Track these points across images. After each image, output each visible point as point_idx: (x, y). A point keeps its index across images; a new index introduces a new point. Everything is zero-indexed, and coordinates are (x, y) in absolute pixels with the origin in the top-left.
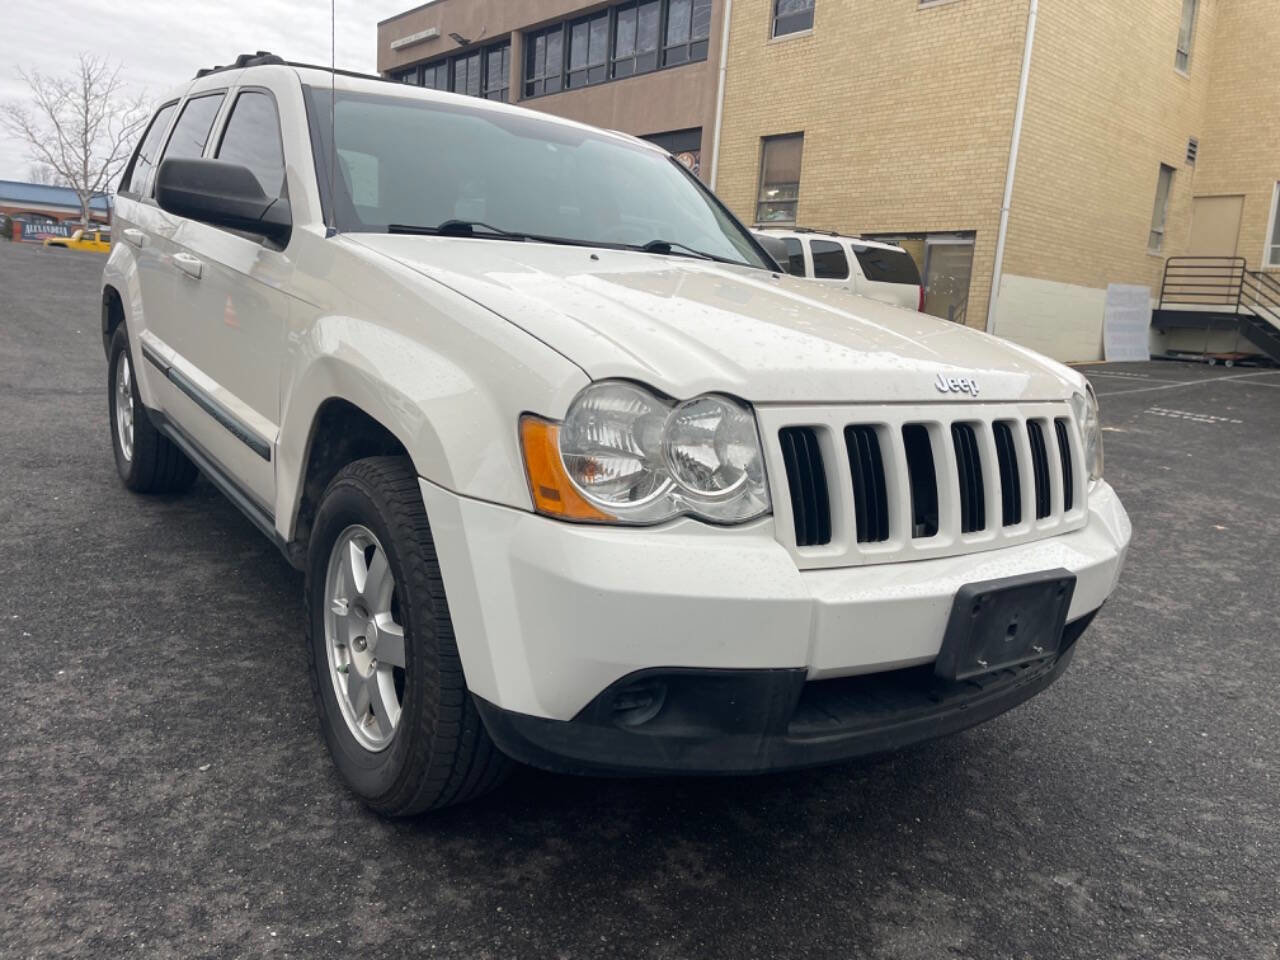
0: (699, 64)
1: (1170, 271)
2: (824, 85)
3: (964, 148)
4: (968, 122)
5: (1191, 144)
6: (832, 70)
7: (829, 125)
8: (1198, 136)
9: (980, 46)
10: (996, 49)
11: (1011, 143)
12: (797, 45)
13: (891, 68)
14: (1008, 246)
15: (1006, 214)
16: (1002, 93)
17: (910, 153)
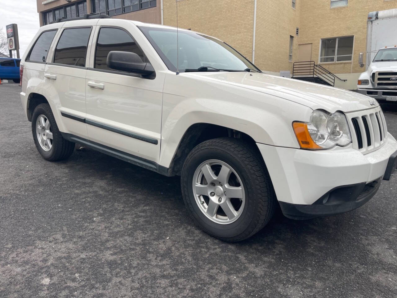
0: (154, 8)
1: (295, 66)
2: (195, 14)
3: (240, 33)
4: (240, 25)
5: (297, 29)
6: (198, 10)
7: (198, 27)
8: (299, 27)
9: (242, 2)
10: (247, 3)
11: (253, 31)
12: (185, 2)
13: (216, 9)
14: (255, 62)
15: (254, 52)
16: (249, 16)
17: (224, 35)
